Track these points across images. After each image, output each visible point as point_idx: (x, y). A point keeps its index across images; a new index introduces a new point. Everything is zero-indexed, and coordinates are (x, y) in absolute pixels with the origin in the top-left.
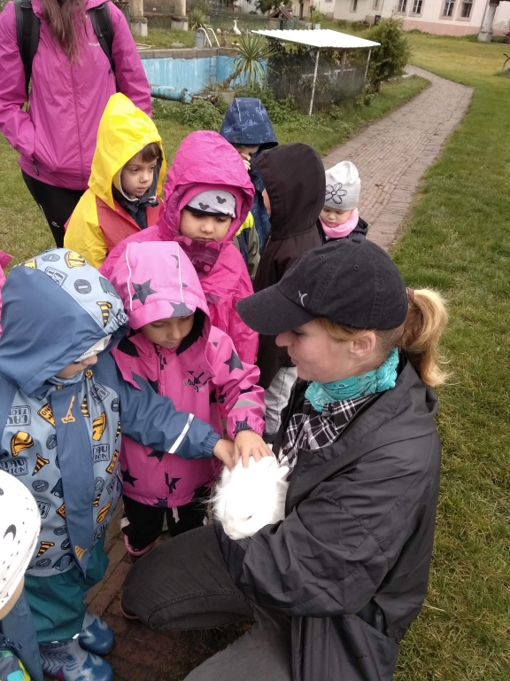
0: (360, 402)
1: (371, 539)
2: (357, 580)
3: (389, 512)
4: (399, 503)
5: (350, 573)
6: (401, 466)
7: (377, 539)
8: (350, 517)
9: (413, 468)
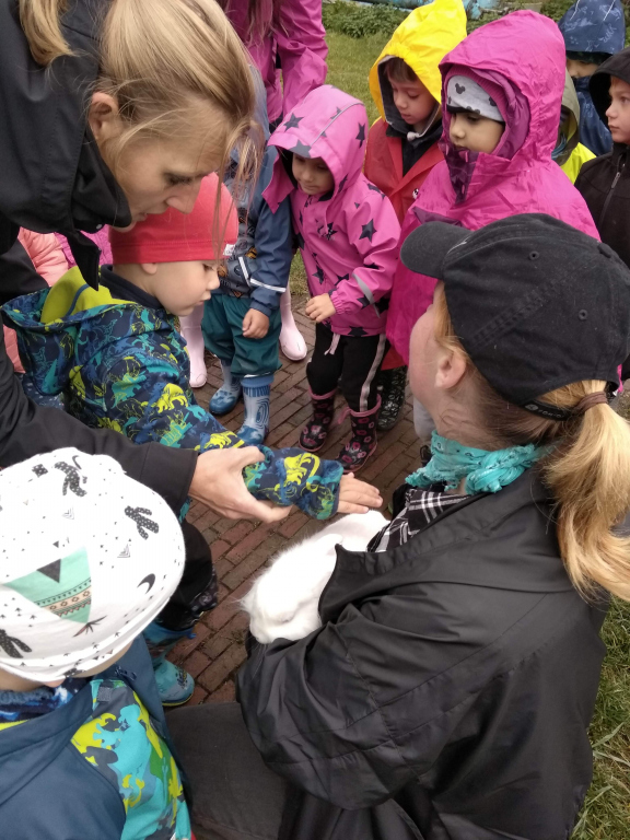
0: (450, 502)
1: (377, 718)
2: (350, 767)
3: (412, 690)
4: (432, 681)
5: (342, 755)
6: (447, 623)
7: (388, 724)
8: (354, 671)
9: (466, 634)
